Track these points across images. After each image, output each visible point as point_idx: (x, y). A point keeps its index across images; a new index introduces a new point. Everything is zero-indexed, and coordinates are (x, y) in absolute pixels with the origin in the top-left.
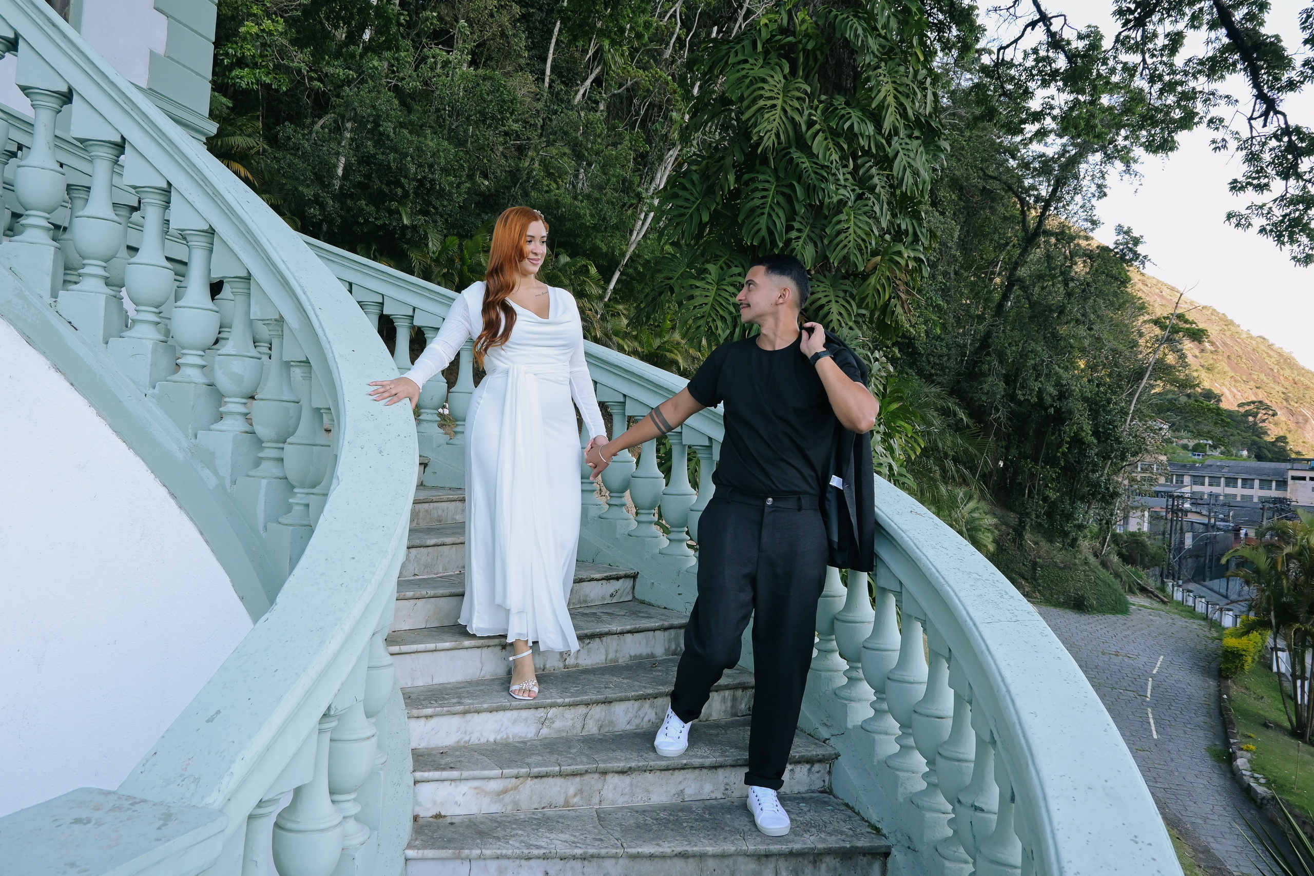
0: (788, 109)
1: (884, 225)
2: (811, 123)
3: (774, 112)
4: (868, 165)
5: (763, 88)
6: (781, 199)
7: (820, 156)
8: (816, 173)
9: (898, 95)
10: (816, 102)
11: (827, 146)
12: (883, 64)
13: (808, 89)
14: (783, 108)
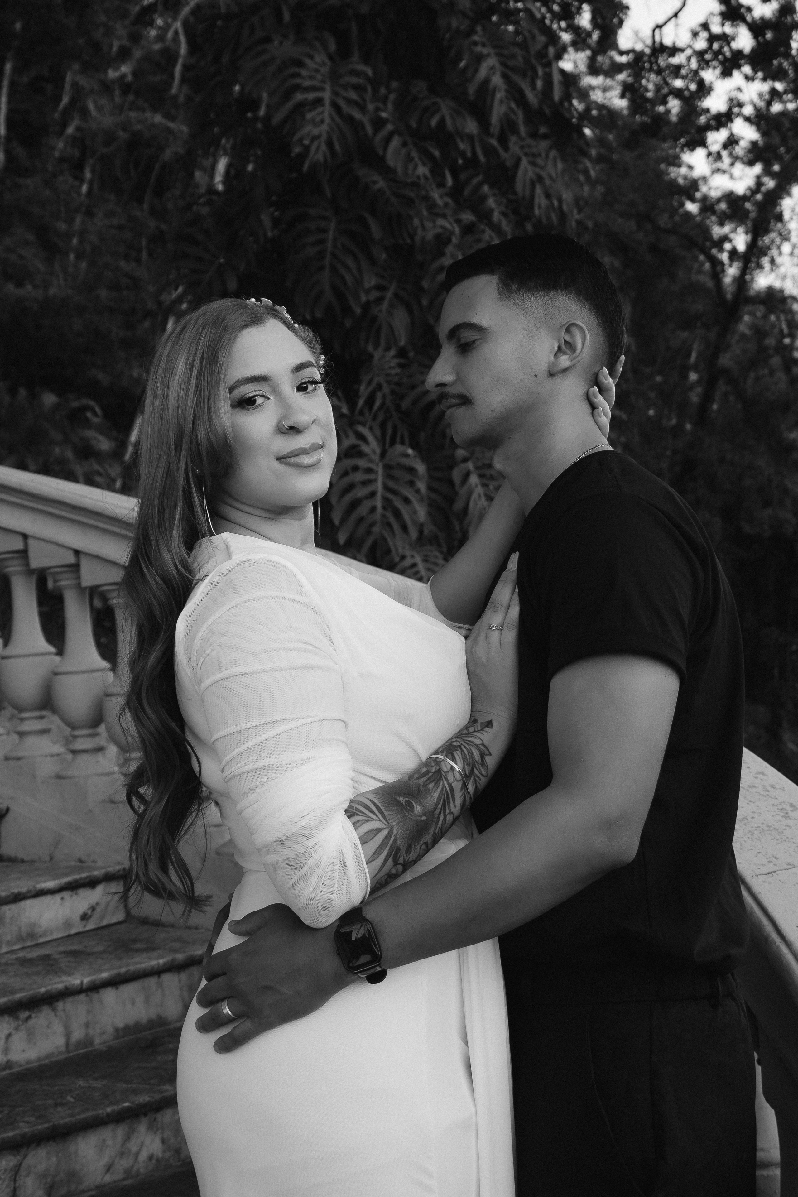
0: (342, 104)
2: (379, 123)
3: (320, 109)
4: (475, 181)
5: (298, 75)
6: (346, 242)
7: (400, 170)
8: (398, 196)
9: (510, 73)
10: (383, 90)
11: (409, 154)
12: (479, 28)
13: (369, 72)
14: (333, 102)
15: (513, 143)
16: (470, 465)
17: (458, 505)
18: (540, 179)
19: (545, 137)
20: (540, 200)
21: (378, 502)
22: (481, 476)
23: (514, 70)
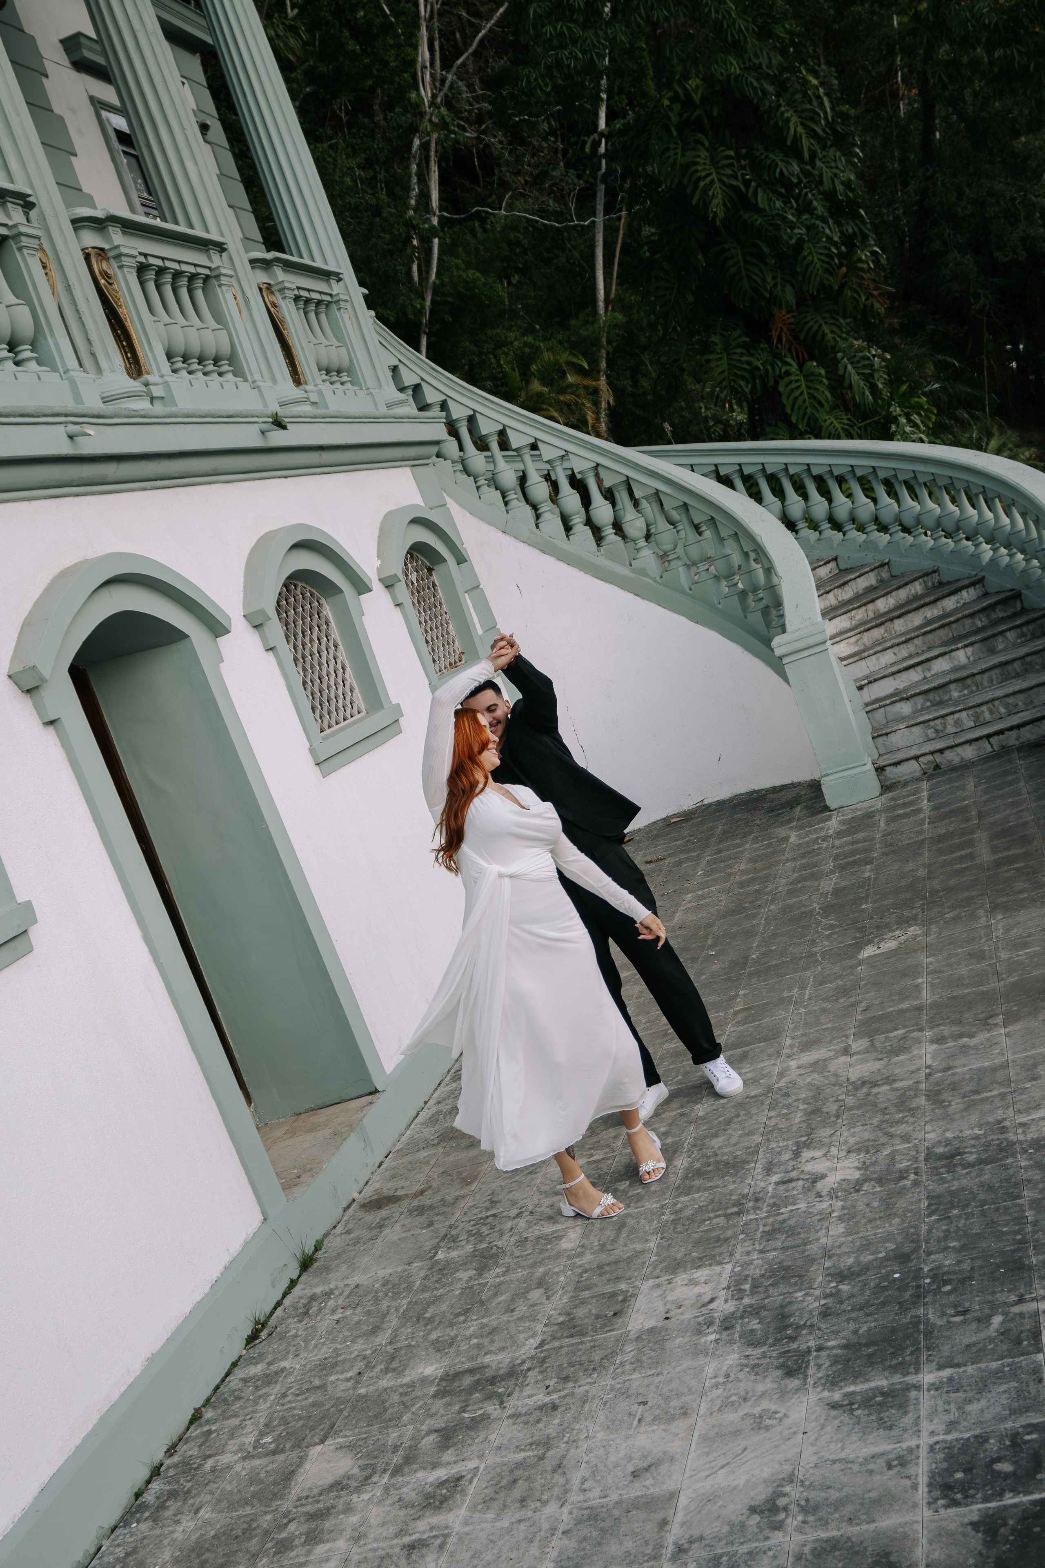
0: (724, 179)
1: (836, 239)
2: (747, 183)
3: (714, 187)
5: (697, 171)
6: (749, 259)
7: (767, 210)
8: (771, 225)
9: (805, 122)
10: (744, 163)
11: (769, 197)
13: (732, 153)
14: (720, 180)
15: (819, 163)
16: (845, 360)
17: (846, 383)
18: (836, 175)
19: (831, 146)
20: (840, 188)
21: (806, 396)
22: (852, 363)
23: (806, 118)
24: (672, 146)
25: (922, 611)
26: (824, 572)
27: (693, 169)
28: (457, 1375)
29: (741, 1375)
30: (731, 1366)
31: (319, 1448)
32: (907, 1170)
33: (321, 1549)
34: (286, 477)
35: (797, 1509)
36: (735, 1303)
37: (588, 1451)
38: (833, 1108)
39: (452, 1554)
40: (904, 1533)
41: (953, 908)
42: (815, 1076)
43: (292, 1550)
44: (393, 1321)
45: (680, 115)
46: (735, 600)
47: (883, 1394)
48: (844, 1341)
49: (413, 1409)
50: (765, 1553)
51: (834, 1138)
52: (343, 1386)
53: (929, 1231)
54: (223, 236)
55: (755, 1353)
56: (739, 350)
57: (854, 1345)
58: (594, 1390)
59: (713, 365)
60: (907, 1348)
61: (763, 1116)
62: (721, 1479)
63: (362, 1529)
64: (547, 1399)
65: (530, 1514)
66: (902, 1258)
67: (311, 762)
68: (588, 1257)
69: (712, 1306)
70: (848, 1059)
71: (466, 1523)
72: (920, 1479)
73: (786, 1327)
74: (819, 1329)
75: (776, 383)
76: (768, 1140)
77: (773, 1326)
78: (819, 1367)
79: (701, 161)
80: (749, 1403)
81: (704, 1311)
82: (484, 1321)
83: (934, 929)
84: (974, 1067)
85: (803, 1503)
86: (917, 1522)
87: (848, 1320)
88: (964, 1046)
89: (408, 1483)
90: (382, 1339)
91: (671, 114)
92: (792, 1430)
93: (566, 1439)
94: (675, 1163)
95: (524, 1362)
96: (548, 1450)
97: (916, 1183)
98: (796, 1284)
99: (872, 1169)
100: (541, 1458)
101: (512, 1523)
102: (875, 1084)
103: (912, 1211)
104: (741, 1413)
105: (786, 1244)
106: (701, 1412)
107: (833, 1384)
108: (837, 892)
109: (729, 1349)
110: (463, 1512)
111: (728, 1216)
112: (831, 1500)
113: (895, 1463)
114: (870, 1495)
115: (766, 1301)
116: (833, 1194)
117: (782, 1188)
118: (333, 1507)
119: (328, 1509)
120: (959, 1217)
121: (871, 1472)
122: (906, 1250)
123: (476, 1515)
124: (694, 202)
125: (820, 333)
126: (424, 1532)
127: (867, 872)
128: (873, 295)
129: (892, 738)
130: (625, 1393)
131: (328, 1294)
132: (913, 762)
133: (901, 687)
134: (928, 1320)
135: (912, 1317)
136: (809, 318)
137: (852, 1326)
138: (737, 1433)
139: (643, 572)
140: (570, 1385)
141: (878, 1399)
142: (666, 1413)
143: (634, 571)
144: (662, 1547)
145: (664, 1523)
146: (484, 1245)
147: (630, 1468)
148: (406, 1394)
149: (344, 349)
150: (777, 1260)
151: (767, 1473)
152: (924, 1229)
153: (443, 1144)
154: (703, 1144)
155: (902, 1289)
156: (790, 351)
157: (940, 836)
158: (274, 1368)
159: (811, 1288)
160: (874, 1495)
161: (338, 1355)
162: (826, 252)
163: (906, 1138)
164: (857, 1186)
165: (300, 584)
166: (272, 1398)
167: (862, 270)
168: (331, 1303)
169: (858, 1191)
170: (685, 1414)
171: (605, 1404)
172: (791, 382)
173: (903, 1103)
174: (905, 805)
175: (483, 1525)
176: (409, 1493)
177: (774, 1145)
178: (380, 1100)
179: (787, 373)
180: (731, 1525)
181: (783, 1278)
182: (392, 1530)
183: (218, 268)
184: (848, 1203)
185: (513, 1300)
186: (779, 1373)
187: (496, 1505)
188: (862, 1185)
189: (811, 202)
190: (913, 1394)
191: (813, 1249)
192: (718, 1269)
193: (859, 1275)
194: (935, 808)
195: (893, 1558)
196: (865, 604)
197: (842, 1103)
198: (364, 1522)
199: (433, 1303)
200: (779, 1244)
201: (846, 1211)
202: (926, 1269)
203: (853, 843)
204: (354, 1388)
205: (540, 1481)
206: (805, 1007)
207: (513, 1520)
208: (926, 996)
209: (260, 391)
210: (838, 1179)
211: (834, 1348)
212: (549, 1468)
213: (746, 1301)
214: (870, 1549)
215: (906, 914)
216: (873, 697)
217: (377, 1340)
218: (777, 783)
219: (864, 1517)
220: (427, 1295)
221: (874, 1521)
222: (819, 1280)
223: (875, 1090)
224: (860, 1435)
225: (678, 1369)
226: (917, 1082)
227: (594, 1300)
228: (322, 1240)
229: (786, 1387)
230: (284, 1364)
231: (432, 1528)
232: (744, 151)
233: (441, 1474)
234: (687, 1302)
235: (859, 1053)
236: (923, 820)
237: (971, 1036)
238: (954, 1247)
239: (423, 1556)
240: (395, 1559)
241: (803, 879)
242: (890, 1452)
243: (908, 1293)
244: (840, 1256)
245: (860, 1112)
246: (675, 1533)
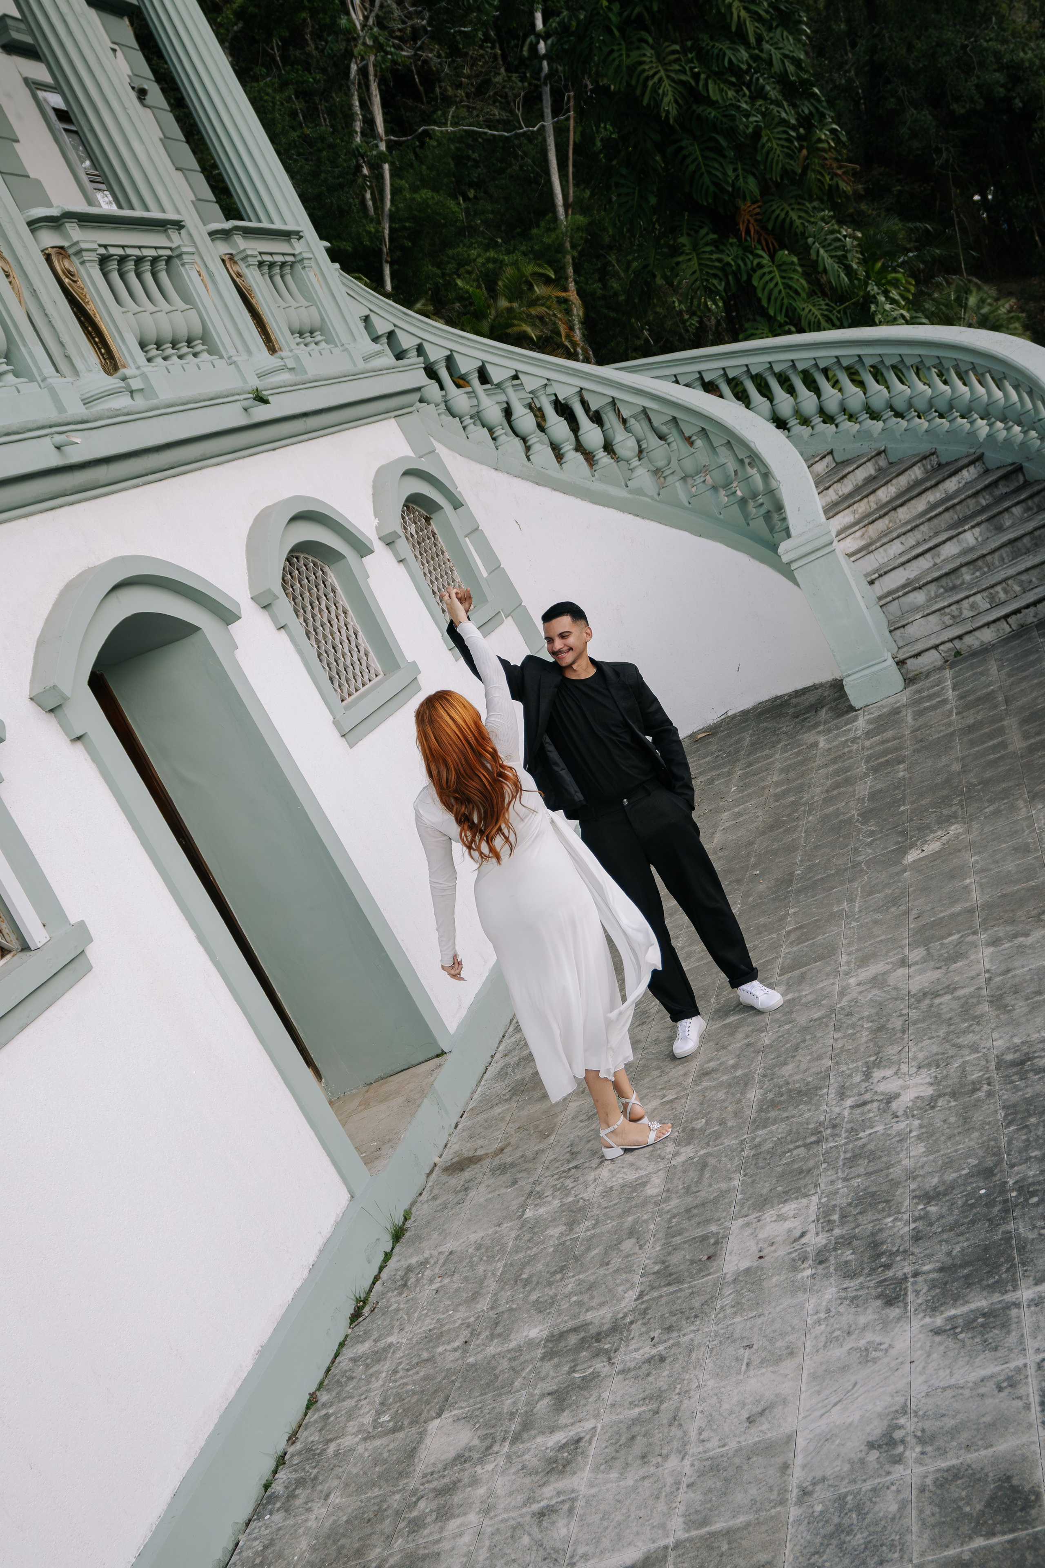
0: (673, 75)
1: (793, 121)
2: (696, 76)
3: (664, 85)
5: (644, 70)
6: (707, 153)
7: (720, 101)
8: (725, 116)
11: (720, 88)
13: (677, 47)
14: (668, 77)
15: (766, 46)
16: (817, 244)
17: (821, 269)
18: (786, 56)
19: (777, 27)
20: (791, 68)
21: (781, 286)
22: (823, 247)
24: (616, 48)
25: (924, 496)
26: (821, 467)
27: (640, 68)
28: (562, 1335)
29: (842, 1309)
30: (830, 1301)
31: (436, 1422)
32: (979, 1081)
33: (453, 1525)
34: (274, 450)
35: (914, 1441)
36: (826, 1235)
37: (702, 1401)
38: (897, 1023)
39: (582, 1518)
40: (1023, 1455)
41: (991, 801)
42: (876, 991)
43: (425, 1528)
44: (492, 1285)
45: (620, 14)
46: (736, 506)
47: (984, 1315)
48: (939, 1265)
49: (524, 1374)
50: (888, 1488)
51: (903, 1055)
52: (451, 1357)
53: (1010, 1142)
54: (179, 213)
55: (852, 1284)
56: (708, 249)
57: (950, 1268)
58: (698, 1338)
59: (684, 267)
60: (1002, 1265)
61: (829, 1038)
62: (836, 1416)
63: (491, 1500)
64: (654, 1351)
65: (652, 1469)
66: (987, 1173)
67: (336, 734)
68: (675, 1202)
69: (804, 1240)
70: (906, 970)
71: (591, 1485)
72: (1031, 1399)
73: (880, 1255)
74: (912, 1254)
75: (750, 277)
76: (837, 1063)
77: (867, 1255)
78: (917, 1293)
79: (648, 60)
80: (853, 1337)
81: (797, 1246)
82: (581, 1276)
83: (975, 825)
84: (1033, 967)
85: (919, 1434)
86: (1034, 1443)
87: (940, 1242)
88: (1020, 946)
89: (529, 1450)
90: (483, 1304)
91: (611, 15)
92: (899, 1361)
93: (677, 1391)
94: (748, 1096)
95: (625, 1316)
96: (661, 1403)
97: (990, 1094)
98: (883, 1210)
99: (944, 1083)
100: (657, 1412)
101: (636, 1481)
102: (936, 995)
103: (989, 1123)
104: (846, 1348)
105: (870, 1169)
106: (807, 1350)
107: (934, 1309)
108: (873, 796)
109: (826, 1283)
110: (586, 1474)
111: (805, 1145)
112: (946, 1429)
113: (1005, 1384)
114: (984, 1419)
115: (857, 1231)
116: (909, 1113)
117: (858, 1111)
118: (459, 1481)
119: (455, 1484)
120: (1037, 1125)
121: (982, 1396)
122: (989, 1162)
123: (600, 1476)
124: (645, 103)
125: (788, 220)
126: (551, 1498)
127: (901, 771)
128: (836, 175)
129: (910, 629)
130: (730, 1338)
131: (424, 1264)
132: (933, 652)
133: (912, 576)
134: (1020, 1234)
135: (1003, 1233)
136: (775, 207)
137: (945, 1248)
138: (845, 1369)
139: (640, 492)
140: (675, 1334)
141: (980, 1320)
142: (773, 1354)
143: (630, 492)
144: (786, 1491)
145: (785, 1467)
146: (570, 1199)
147: (745, 1414)
148: (514, 1359)
149: (314, 308)
150: (862, 1187)
151: (879, 1406)
152: (1004, 1140)
153: (515, 1098)
154: (773, 1074)
155: (990, 1204)
156: (759, 242)
157: (969, 726)
158: (381, 1344)
159: (899, 1212)
160: (987, 1419)
161: (442, 1325)
162: (785, 136)
163: (974, 1048)
164: (932, 1103)
165: (302, 556)
166: (384, 1375)
167: (823, 150)
168: (428, 1273)
169: (933, 1107)
170: (791, 1354)
171: (712, 1350)
172: (764, 274)
173: (966, 1011)
174: (930, 697)
175: (608, 1486)
176: (532, 1460)
177: (844, 1068)
178: (448, 1061)
179: (760, 266)
180: (852, 1463)
181: (870, 1205)
182: (520, 1498)
183: (179, 247)
184: (925, 1121)
185: (606, 1253)
186: (879, 1303)
187: (618, 1464)
188: (936, 1101)
189: (763, 87)
190: (1014, 1312)
191: (896, 1172)
192: (805, 1201)
193: (945, 1195)
194: (961, 697)
195: (1015, 1482)
196: (867, 496)
197: (906, 1018)
198: (491, 1493)
199: (528, 1263)
200: (862, 1170)
201: (924, 1130)
202: (1011, 1182)
203: (883, 742)
204: (463, 1357)
205: (658, 1436)
206: (856, 920)
207: (637, 1478)
208: (977, 897)
209: (237, 367)
210: (912, 1097)
211: (929, 1272)
212: (665, 1421)
213: (837, 1232)
214: (991, 1474)
215: (946, 812)
216: (885, 590)
217: (479, 1306)
218: (799, 686)
219: (980, 1443)
220: (521, 1255)
221: (991, 1446)
222: (906, 1203)
223: (937, 1001)
224: (967, 1358)
225: (778, 1309)
226: (979, 989)
227: (686, 1246)
228: (410, 1209)
229: (887, 1316)
230: (391, 1339)
231: (559, 1494)
232: (689, 43)
233: (560, 1437)
234: (778, 1239)
235: (916, 963)
236: (951, 711)
237: (1026, 935)
238: (1035, 1157)
239: (554, 1522)
240: (527, 1527)
241: (837, 786)
242: (999, 1374)
243: (997, 1208)
244: (924, 1176)
245: (924, 1025)
246: (797, 1476)
